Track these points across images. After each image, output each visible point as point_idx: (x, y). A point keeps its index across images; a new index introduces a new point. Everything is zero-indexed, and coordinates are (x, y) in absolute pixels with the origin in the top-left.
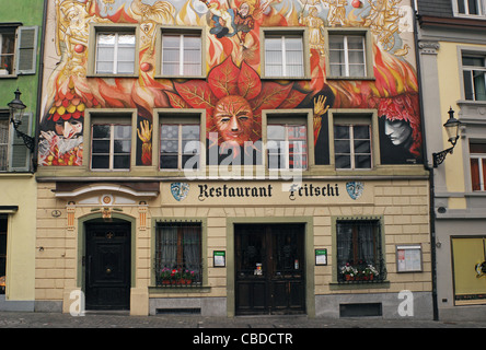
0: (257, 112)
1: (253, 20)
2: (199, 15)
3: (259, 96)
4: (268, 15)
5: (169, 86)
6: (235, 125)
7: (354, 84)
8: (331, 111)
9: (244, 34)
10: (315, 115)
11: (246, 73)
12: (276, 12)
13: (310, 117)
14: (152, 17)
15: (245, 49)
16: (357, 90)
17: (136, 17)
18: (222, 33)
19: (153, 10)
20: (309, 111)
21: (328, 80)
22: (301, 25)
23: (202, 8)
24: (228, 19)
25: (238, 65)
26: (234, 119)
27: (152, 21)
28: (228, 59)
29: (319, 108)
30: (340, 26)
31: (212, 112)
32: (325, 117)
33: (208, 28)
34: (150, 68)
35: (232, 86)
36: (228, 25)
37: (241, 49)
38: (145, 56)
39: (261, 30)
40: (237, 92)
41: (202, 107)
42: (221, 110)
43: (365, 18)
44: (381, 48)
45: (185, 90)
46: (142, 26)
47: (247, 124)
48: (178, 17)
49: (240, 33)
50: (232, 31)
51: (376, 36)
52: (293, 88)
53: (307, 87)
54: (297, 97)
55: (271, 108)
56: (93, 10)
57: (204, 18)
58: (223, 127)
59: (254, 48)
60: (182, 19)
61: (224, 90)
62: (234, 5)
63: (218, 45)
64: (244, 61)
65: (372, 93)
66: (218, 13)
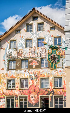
0: (38, 96)
1: (38, 76)
2: (28, 75)
3: (39, 92)
4: (41, 75)
5: (21, 91)
6: (34, 99)
7: (59, 89)
8: (53, 95)
9: (36, 79)
10: (50, 96)
11: (36, 87)
12: (43, 74)
13: (49, 97)
14: (18, 76)
15: (37, 82)
16: (59, 91)
17: (15, 76)
18: (32, 79)
19: (18, 75)
20: (49, 95)
21: (53, 88)
22: (48, 77)
23: (28, 74)
24: (33, 76)
25: (35, 86)
26: (34, 97)
27: (18, 77)
28: (33, 85)
29: (51, 95)
30: (56, 76)
31: (29, 96)
32: (52, 97)
33: (29, 78)
34: (18, 87)
35: (34, 90)
36: (33, 77)
37: (36, 82)
38: (17, 85)
39: (40, 78)
40: (34, 91)
41: (28, 95)
42: (31, 95)
43: (62, 74)
44: (65, 81)
45: (24, 91)
46: (17, 78)
47: (36, 98)
48: (23, 76)
49: (35, 79)
50: (34, 78)
51: (64, 78)
52: (46, 90)
53: (49, 90)
54: (47, 92)
55: (41, 95)
56: (7, 75)
57: (29, 76)
58: (31, 99)
59: (38, 82)
60: (24, 76)
61: (32, 91)
62: (34, 73)
63: (31, 82)
64: (36, 85)
65: (63, 91)
66: (31, 75)
